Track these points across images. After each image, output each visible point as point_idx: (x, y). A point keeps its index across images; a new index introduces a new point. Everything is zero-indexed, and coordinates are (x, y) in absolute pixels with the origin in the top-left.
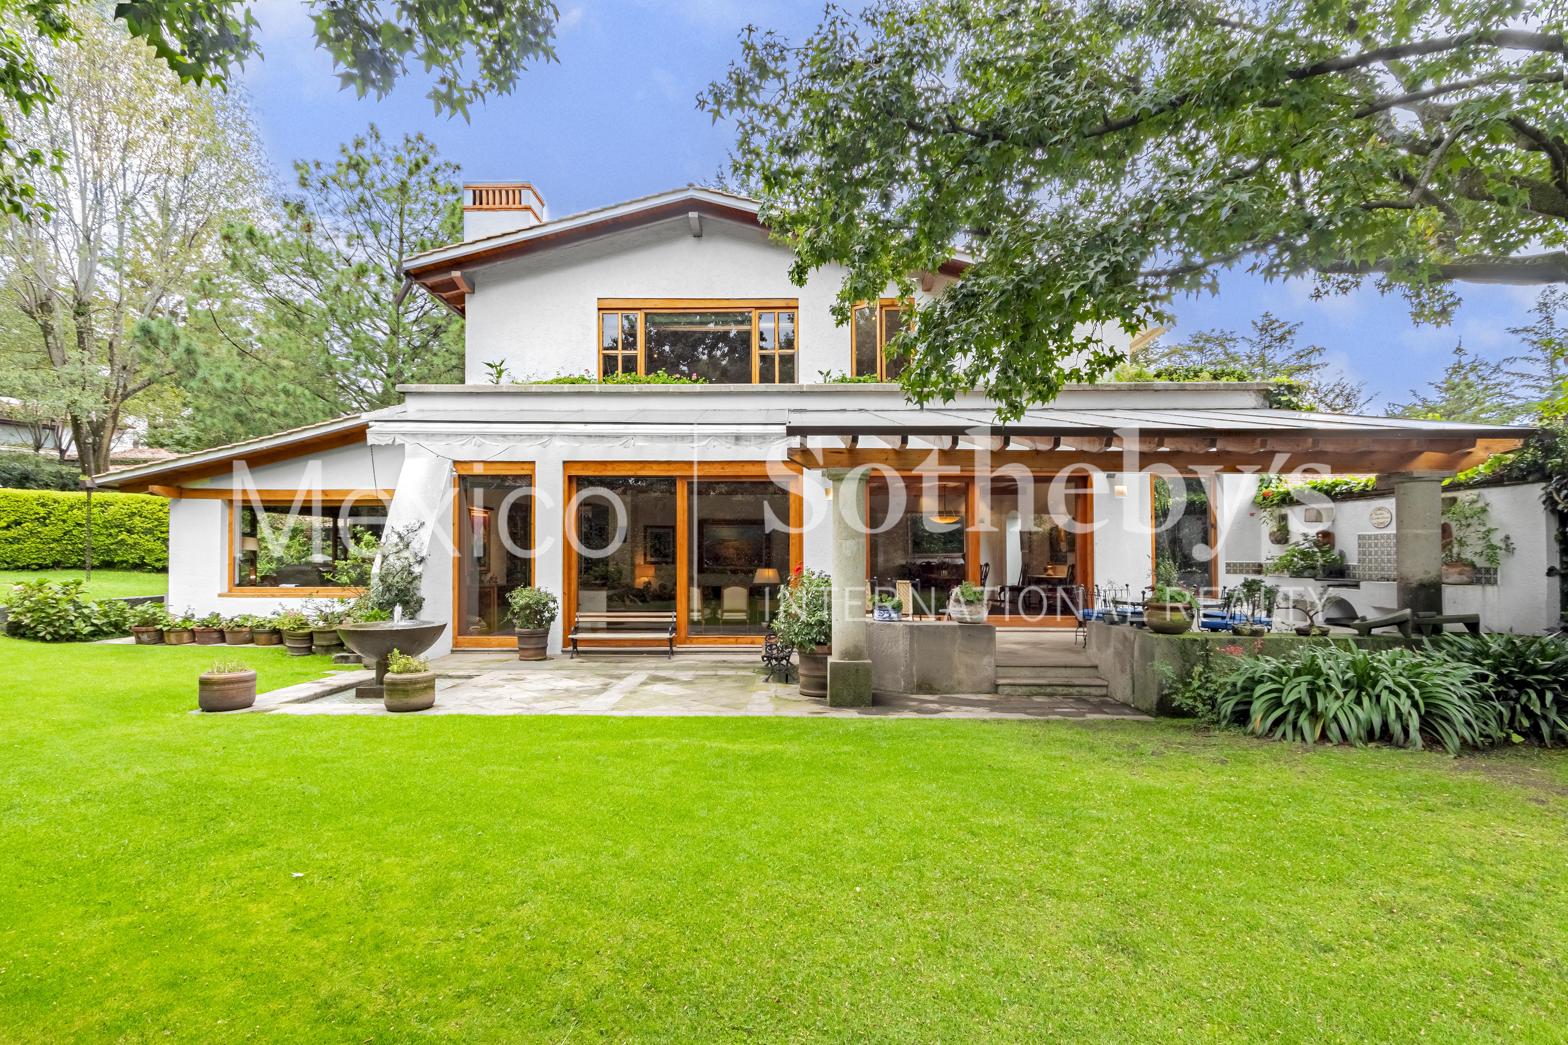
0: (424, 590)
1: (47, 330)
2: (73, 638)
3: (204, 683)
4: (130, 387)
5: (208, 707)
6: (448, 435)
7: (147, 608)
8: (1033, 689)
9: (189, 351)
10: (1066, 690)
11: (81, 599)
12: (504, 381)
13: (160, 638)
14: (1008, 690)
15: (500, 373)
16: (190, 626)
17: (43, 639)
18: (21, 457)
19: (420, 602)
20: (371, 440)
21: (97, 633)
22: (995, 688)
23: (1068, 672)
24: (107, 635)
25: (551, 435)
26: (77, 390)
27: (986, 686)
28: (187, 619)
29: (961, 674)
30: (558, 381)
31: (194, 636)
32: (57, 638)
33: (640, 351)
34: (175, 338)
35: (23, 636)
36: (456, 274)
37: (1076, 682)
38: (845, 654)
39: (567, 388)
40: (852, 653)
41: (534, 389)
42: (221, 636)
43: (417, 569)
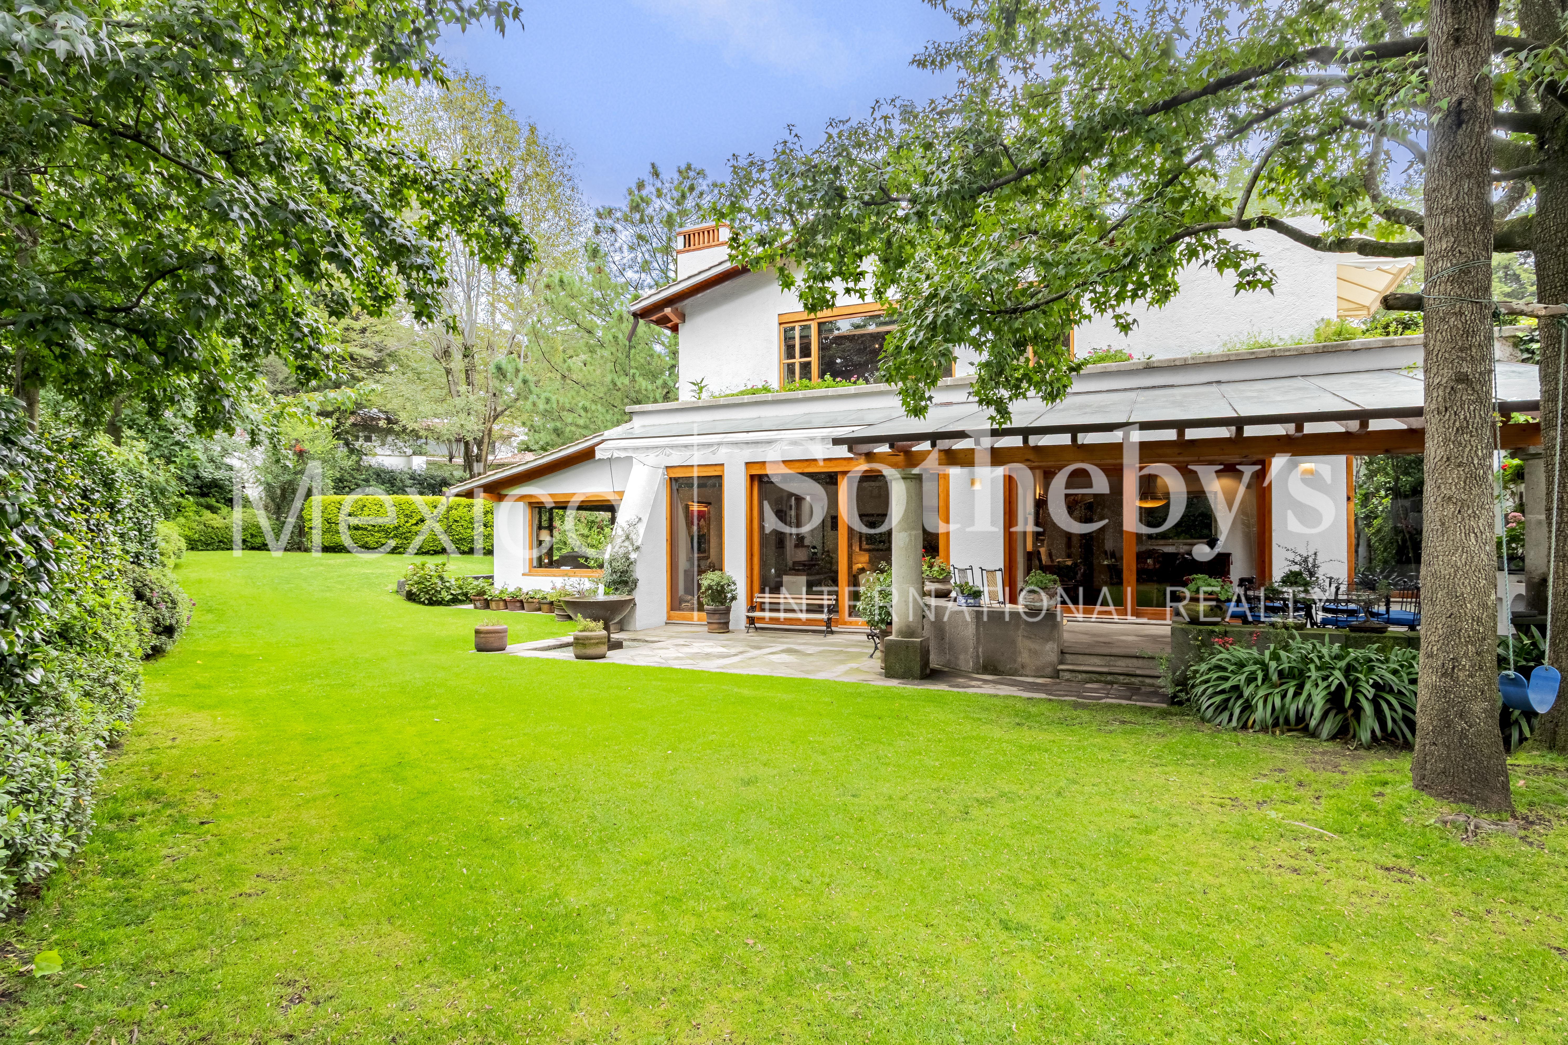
0: (639, 573)
1: (448, 372)
2: (439, 603)
3: (477, 632)
4: (499, 409)
5: (480, 649)
6: (647, 448)
7: (481, 583)
8: (1093, 676)
9: (525, 382)
10: (1127, 680)
11: (446, 575)
12: (705, 395)
13: (487, 605)
14: (1067, 675)
15: (701, 389)
16: (506, 597)
17: (423, 603)
18: (440, 466)
19: (635, 582)
20: (598, 455)
21: (455, 600)
22: (1056, 674)
23: (1140, 663)
24: (461, 602)
25: (719, 444)
26: (463, 416)
27: (1048, 671)
28: (502, 592)
29: (1024, 657)
30: (742, 393)
31: (506, 604)
32: (431, 603)
33: (814, 359)
34: (517, 371)
35: (414, 601)
36: (668, 311)
37: (1138, 672)
38: (901, 633)
39: (746, 398)
40: (909, 632)
41: (722, 401)
42: (521, 605)
43: (633, 556)
